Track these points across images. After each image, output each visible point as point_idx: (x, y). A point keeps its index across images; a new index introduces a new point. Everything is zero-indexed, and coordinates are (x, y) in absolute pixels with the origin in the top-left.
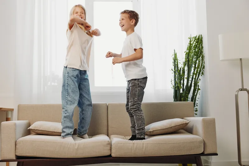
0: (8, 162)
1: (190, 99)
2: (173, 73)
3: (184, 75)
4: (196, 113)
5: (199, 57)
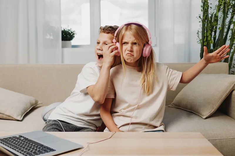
2: (201, 22)
3: (217, 24)
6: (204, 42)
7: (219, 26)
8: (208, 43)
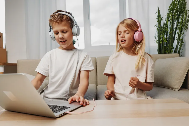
2: (157, 29)
6: (160, 41)
7: (169, 31)
8: (162, 42)
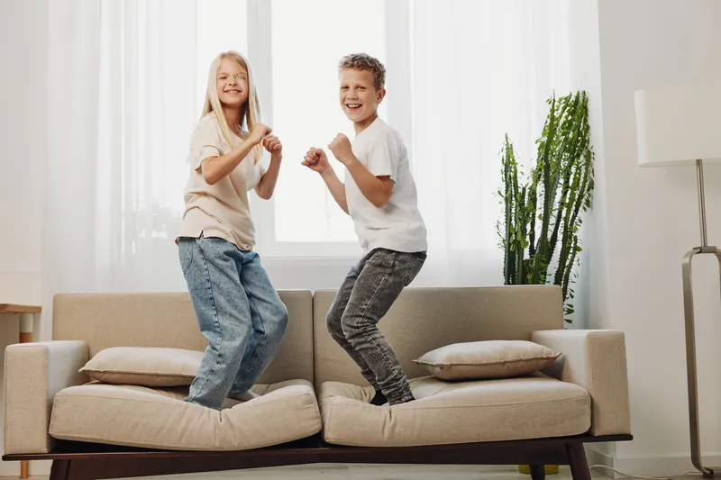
0: (25, 462)
1: (551, 278)
2: (504, 202)
3: (535, 208)
4: (569, 317)
5: (578, 156)
6: (510, 245)
7: (540, 211)
